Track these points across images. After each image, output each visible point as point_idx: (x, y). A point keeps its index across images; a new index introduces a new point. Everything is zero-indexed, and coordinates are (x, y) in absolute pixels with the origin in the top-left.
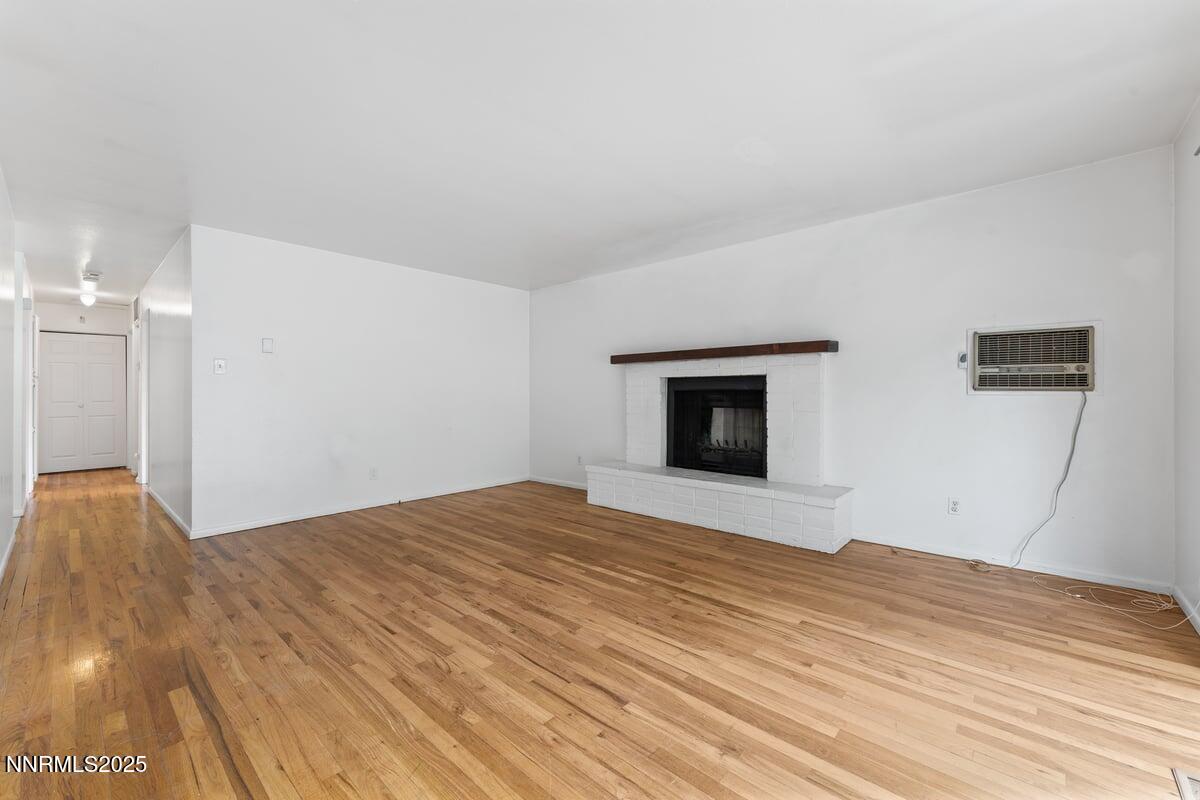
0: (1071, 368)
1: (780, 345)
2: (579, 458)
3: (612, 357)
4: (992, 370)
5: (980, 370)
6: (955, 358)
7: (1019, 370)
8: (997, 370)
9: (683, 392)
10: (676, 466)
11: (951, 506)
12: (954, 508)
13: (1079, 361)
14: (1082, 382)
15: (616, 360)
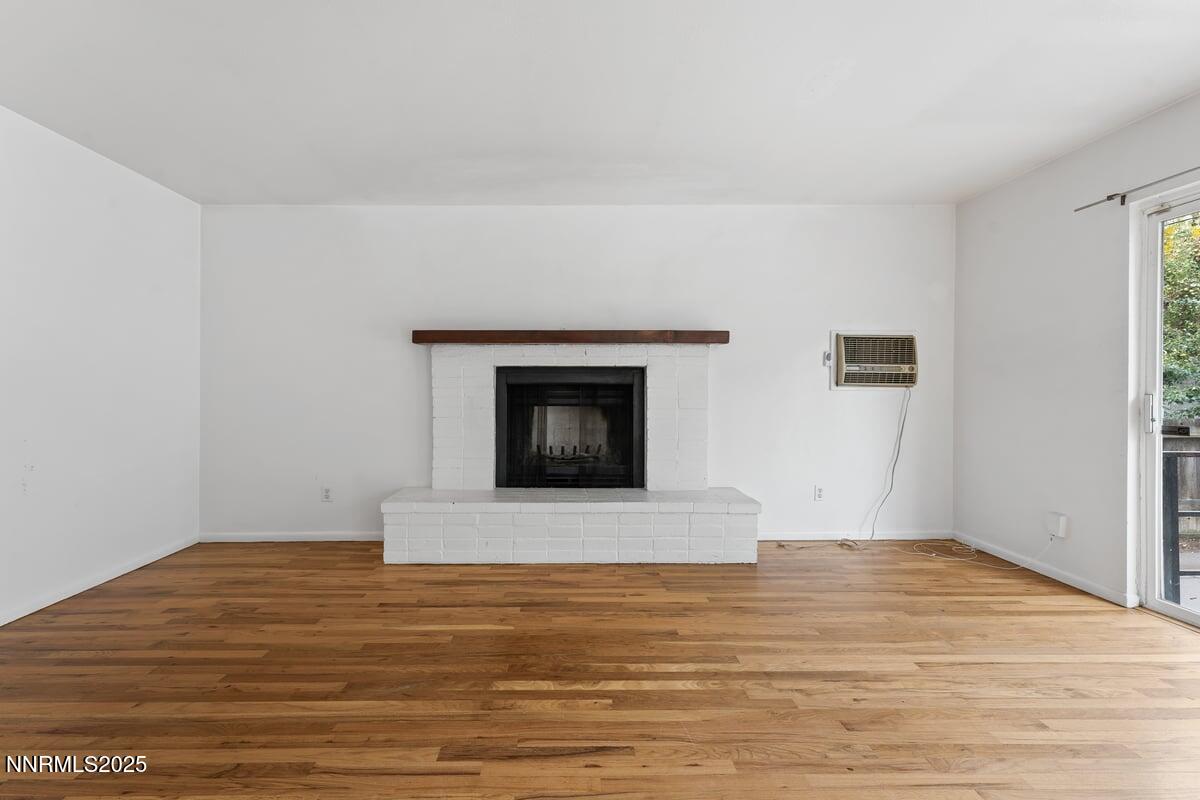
0: (905, 369)
1: (675, 332)
2: (327, 491)
3: (414, 332)
4: (854, 368)
5: (846, 368)
6: (821, 357)
7: (873, 369)
8: (857, 368)
9: (521, 386)
10: (509, 486)
11: (818, 493)
12: (819, 493)
13: (909, 363)
14: (909, 379)
15: (421, 337)
